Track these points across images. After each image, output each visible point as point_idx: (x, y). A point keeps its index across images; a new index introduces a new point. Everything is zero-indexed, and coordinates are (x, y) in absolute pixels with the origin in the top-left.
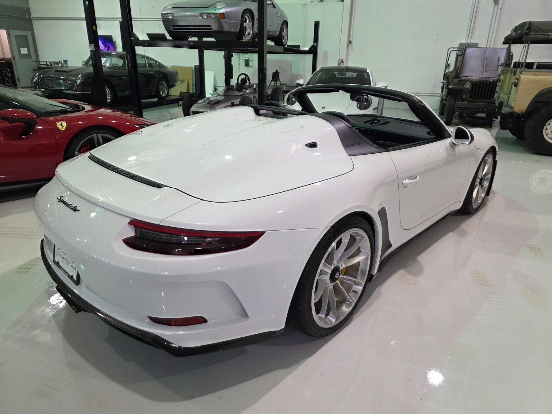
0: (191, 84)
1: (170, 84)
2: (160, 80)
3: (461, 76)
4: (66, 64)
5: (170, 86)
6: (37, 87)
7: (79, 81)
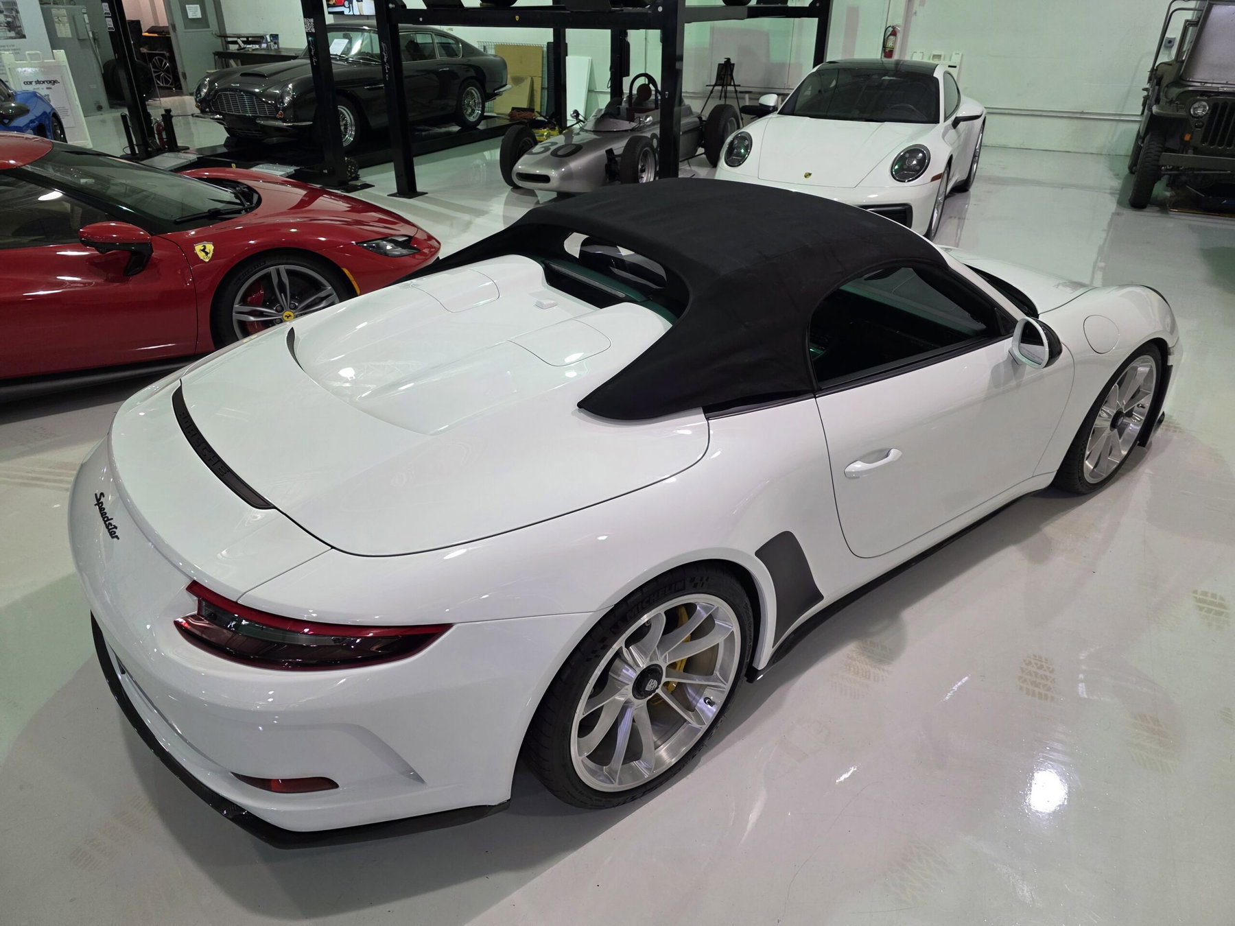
0: (538, 87)
1: (489, 91)
2: (466, 82)
3: (1189, 81)
4: (275, 43)
5: (488, 96)
6: (208, 109)
7: (287, 99)
